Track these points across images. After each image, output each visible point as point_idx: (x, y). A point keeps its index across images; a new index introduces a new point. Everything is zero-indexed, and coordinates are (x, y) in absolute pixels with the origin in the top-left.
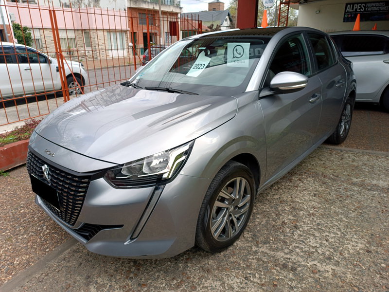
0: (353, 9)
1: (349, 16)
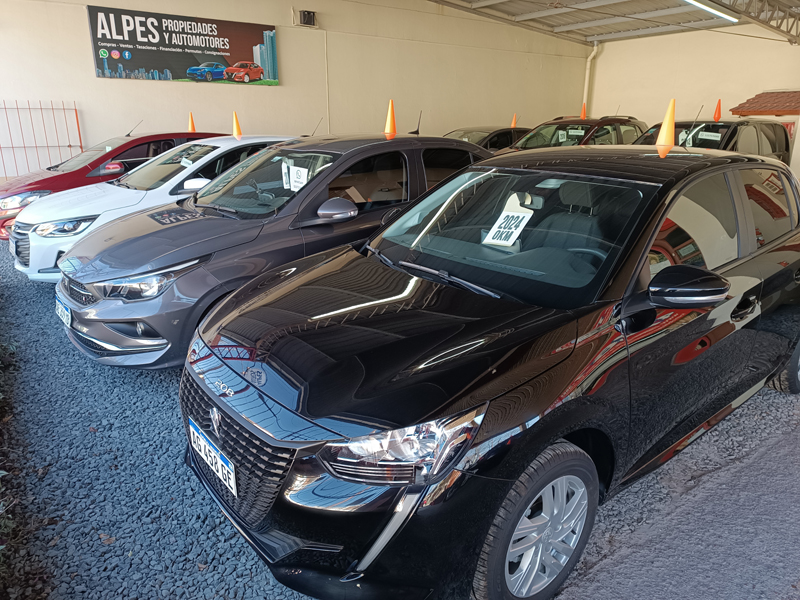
0: (120, 31)
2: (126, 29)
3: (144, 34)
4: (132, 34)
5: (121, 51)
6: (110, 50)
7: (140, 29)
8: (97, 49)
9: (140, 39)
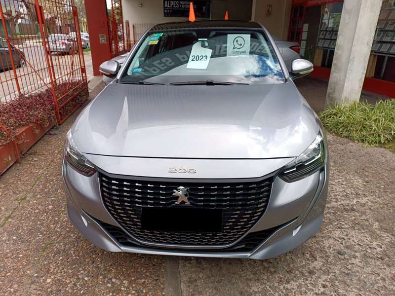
0: (170, 5)
1: (168, 11)
2: (171, 5)
3: (175, 6)
4: (173, 6)
5: (170, 10)
6: (167, 10)
7: (174, 4)
8: (164, 10)
9: (174, 7)
